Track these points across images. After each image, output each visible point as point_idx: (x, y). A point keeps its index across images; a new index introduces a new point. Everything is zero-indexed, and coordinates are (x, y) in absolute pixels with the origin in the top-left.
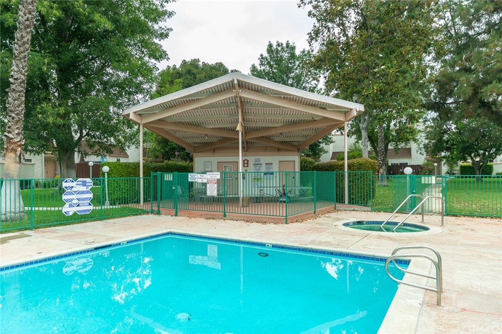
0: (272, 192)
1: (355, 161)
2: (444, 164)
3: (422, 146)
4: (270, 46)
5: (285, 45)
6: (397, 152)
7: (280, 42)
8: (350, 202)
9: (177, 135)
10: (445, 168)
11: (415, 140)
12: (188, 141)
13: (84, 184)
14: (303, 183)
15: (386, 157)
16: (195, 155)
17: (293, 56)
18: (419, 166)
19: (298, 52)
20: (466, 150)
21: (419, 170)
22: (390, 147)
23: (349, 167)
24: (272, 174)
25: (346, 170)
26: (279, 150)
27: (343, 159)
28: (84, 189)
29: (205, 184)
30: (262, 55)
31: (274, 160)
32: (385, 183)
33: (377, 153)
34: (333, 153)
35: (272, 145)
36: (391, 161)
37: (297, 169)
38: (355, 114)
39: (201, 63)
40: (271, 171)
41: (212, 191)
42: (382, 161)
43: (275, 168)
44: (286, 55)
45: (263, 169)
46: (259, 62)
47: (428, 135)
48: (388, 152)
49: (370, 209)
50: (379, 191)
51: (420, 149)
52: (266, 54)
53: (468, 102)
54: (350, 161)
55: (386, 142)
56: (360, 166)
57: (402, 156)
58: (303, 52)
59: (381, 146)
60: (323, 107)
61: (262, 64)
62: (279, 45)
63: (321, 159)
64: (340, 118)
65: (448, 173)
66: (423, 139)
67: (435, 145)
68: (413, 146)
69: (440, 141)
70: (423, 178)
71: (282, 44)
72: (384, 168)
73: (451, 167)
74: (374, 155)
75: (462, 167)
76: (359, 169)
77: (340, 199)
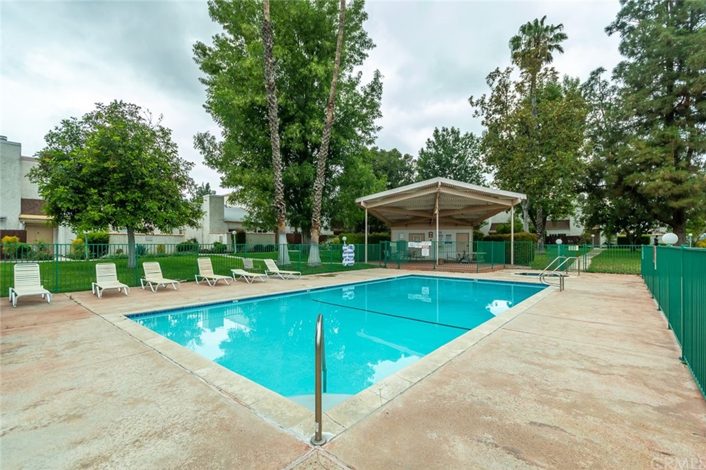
0: (454, 256)
1: (519, 234)
2: (602, 235)
3: (578, 219)
4: (437, 131)
5: (450, 130)
6: (555, 223)
7: (445, 127)
8: (516, 263)
9: (383, 214)
10: (603, 239)
11: (573, 214)
12: (389, 218)
13: (351, 247)
14: (475, 250)
15: (544, 228)
16: (392, 228)
17: (457, 140)
18: (577, 237)
19: (461, 135)
20: (622, 223)
21: (577, 240)
22: (547, 219)
23: (515, 239)
24: (451, 243)
25: (512, 240)
26: (456, 225)
27: (510, 232)
28: (351, 250)
29: (421, 249)
30: (429, 140)
31: (453, 232)
32: (543, 251)
33: (535, 226)
34: (492, 224)
35: (452, 221)
36: (549, 233)
37: (471, 239)
38: (520, 201)
39: (379, 150)
40: (450, 241)
41: (426, 253)
42: (540, 233)
43: (454, 239)
44: (451, 138)
45: (444, 239)
46: (426, 146)
47: (584, 210)
48: (547, 223)
49: (530, 268)
50: (537, 258)
51: (577, 222)
52: (433, 139)
53: (615, 187)
54: (516, 234)
55: (544, 216)
56: (523, 238)
57: (561, 228)
58: (467, 135)
59: (539, 220)
60: (496, 197)
61: (429, 147)
62: (444, 130)
63: (480, 229)
64: (509, 204)
65: (605, 243)
66: (580, 213)
67: (591, 219)
68: (572, 219)
69: (596, 214)
70: (569, 247)
71: (447, 129)
72: (542, 238)
73: (609, 238)
74: (533, 226)
75: (619, 238)
76: (522, 240)
77: (508, 262)
